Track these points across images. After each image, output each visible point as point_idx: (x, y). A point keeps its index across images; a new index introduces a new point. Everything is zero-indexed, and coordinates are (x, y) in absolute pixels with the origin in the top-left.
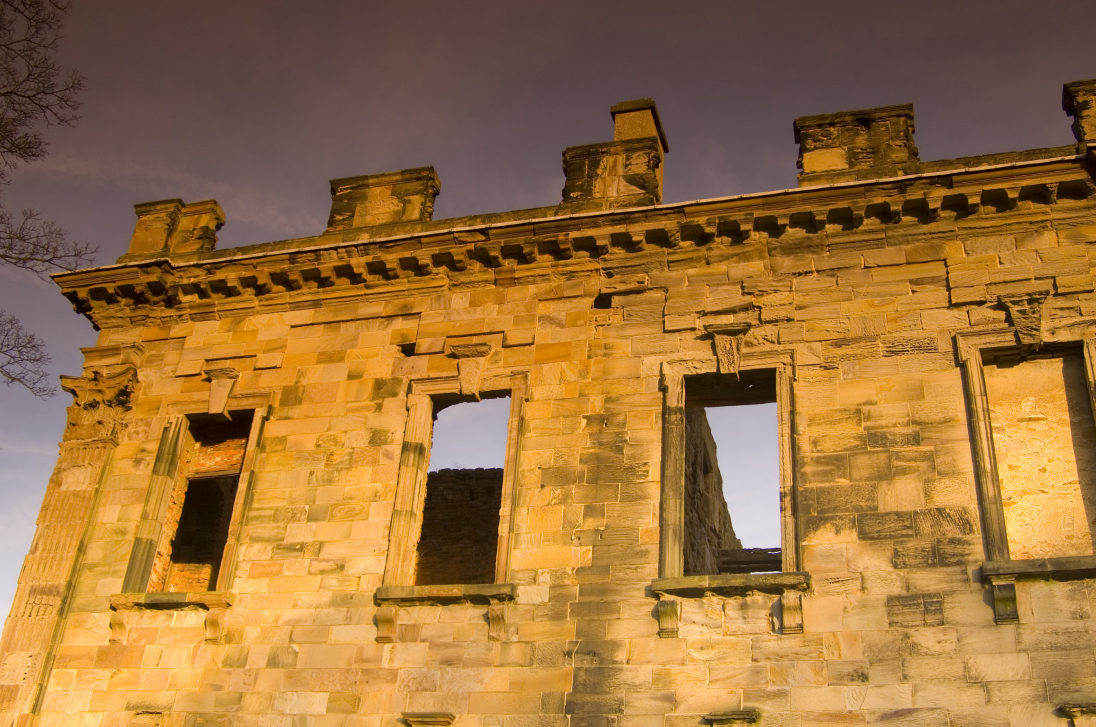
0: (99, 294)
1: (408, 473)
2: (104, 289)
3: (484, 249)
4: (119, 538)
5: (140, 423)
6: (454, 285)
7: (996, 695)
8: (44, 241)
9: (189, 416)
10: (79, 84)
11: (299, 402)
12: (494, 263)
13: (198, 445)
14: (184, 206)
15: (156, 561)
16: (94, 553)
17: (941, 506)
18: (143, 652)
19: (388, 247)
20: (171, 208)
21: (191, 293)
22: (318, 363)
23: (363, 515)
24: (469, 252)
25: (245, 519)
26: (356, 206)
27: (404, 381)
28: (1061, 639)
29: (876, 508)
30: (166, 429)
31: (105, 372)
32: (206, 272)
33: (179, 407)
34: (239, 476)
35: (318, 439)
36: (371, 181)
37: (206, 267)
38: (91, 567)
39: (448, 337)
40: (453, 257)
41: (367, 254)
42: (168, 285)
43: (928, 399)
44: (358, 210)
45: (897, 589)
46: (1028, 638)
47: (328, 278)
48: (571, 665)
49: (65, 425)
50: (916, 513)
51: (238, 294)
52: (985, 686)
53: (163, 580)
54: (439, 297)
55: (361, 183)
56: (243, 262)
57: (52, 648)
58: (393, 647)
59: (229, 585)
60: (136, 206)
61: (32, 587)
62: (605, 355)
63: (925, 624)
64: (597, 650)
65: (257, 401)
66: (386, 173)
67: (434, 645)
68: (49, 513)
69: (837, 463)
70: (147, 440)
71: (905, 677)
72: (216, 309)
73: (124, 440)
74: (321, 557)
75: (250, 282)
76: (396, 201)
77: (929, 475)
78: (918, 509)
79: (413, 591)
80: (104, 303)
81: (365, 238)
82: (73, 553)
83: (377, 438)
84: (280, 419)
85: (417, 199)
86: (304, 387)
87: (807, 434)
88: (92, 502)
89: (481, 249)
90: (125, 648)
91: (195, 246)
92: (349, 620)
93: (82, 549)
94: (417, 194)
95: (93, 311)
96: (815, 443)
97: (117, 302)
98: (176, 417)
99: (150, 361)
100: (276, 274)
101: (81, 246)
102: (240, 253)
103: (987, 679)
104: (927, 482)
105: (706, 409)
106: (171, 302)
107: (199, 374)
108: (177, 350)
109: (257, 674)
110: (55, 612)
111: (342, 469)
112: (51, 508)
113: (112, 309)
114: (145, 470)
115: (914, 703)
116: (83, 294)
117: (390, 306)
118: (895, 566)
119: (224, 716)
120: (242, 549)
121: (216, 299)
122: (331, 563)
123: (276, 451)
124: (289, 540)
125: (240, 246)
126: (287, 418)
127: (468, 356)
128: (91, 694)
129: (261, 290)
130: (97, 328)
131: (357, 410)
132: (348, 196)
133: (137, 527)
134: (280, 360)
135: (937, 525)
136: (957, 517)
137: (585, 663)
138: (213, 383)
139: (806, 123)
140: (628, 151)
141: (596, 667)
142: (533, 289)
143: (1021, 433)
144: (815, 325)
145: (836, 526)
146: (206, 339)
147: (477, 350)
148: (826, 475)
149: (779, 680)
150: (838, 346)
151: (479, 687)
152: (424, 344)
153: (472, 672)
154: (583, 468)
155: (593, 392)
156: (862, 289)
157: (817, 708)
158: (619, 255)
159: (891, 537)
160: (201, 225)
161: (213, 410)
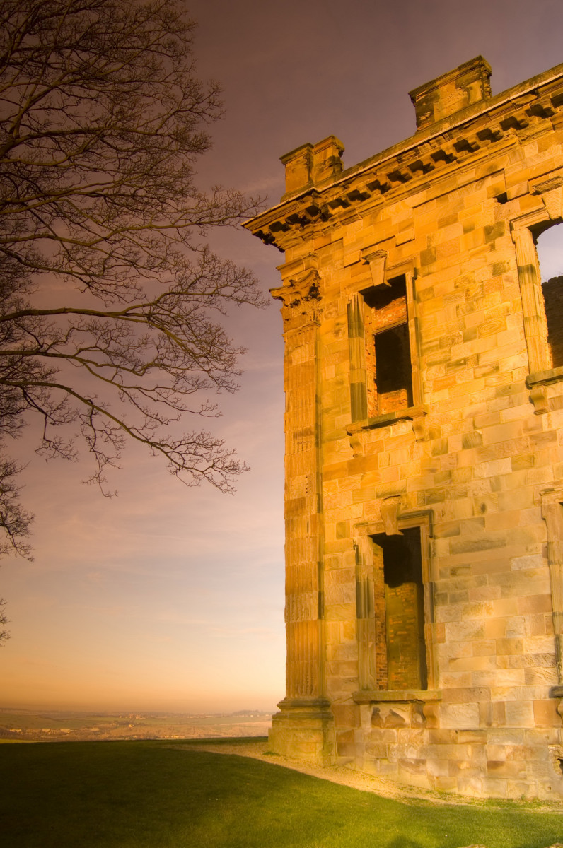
0: (276, 227)
1: (527, 289)
2: (279, 222)
3: (538, 105)
4: (340, 387)
5: (330, 306)
6: (523, 140)
8: (231, 203)
9: (361, 292)
10: (217, 88)
11: (435, 260)
12: (549, 114)
13: (373, 310)
14: (312, 147)
15: (368, 396)
16: (327, 401)
18: (377, 458)
19: (466, 128)
20: (305, 151)
21: (337, 206)
22: (439, 228)
23: (503, 327)
24: (527, 111)
25: (421, 353)
26: (432, 106)
27: (506, 222)
30: (349, 305)
31: (297, 279)
32: (342, 189)
33: (353, 288)
34: (407, 324)
35: (456, 282)
36: (438, 83)
37: (341, 185)
38: (327, 411)
39: (529, 180)
40: (516, 119)
41: (452, 138)
42: (320, 206)
44: (435, 107)
47: (428, 165)
49: (282, 322)
51: (369, 196)
53: (377, 408)
54: (514, 153)
55: (431, 87)
56: (365, 173)
57: (318, 469)
58: (549, 415)
59: (422, 400)
60: (281, 159)
61: (294, 433)
65: (405, 267)
66: (448, 73)
68: (290, 382)
70: (338, 317)
72: (357, 212)
73: (323, 321)
74: (481, 364)
75: (375, 186)
76: (461, 92)
79: (553, 373)
80: (281, 232)
81: (447, 127)
82: (313, 405)
83: (497, 270)
84: (424, 276)
85: (476, 85)
86: (435, 248)
88: (315, 368)
89: (535, 106)
90: (364, 458)
91: (329, 173)
92: (512, 404)
93: (318, 400)
94: (475, 80)
95: (276, 240)
97: (290, 228)
98: (353, 295)
99: (324, 262)
100: (391, 174)
101: (255, 199)
102: (361, 167)
106: (325, 217)
107: (360, 261)
108: (340, 248)
109: (457, 455)
110: (313, 445)
111: (478, 299)
112: (290, 379)
113: (288, 234)
114: (343, 337)
116: (266, 230)
117: (480, 171)
119: (442, 489)
120: (424, 373)
121: (355, 204)
122: (489, 367)
123: (428, 300)
124: (454, 359)
125: (360, 162)
126: (429, 274)
127: (548, 190)
128: (351, 492)
129: (384, 189)
130: (282, 251)
131: (477, 253)
132: (425, 100)
133: (349, 376)
134: (412, 234)
138: (371, 264)
146: (357, 235)
147: (554, 184)
152: (512, 191)
160: (329, 156)
161: (377, 283)
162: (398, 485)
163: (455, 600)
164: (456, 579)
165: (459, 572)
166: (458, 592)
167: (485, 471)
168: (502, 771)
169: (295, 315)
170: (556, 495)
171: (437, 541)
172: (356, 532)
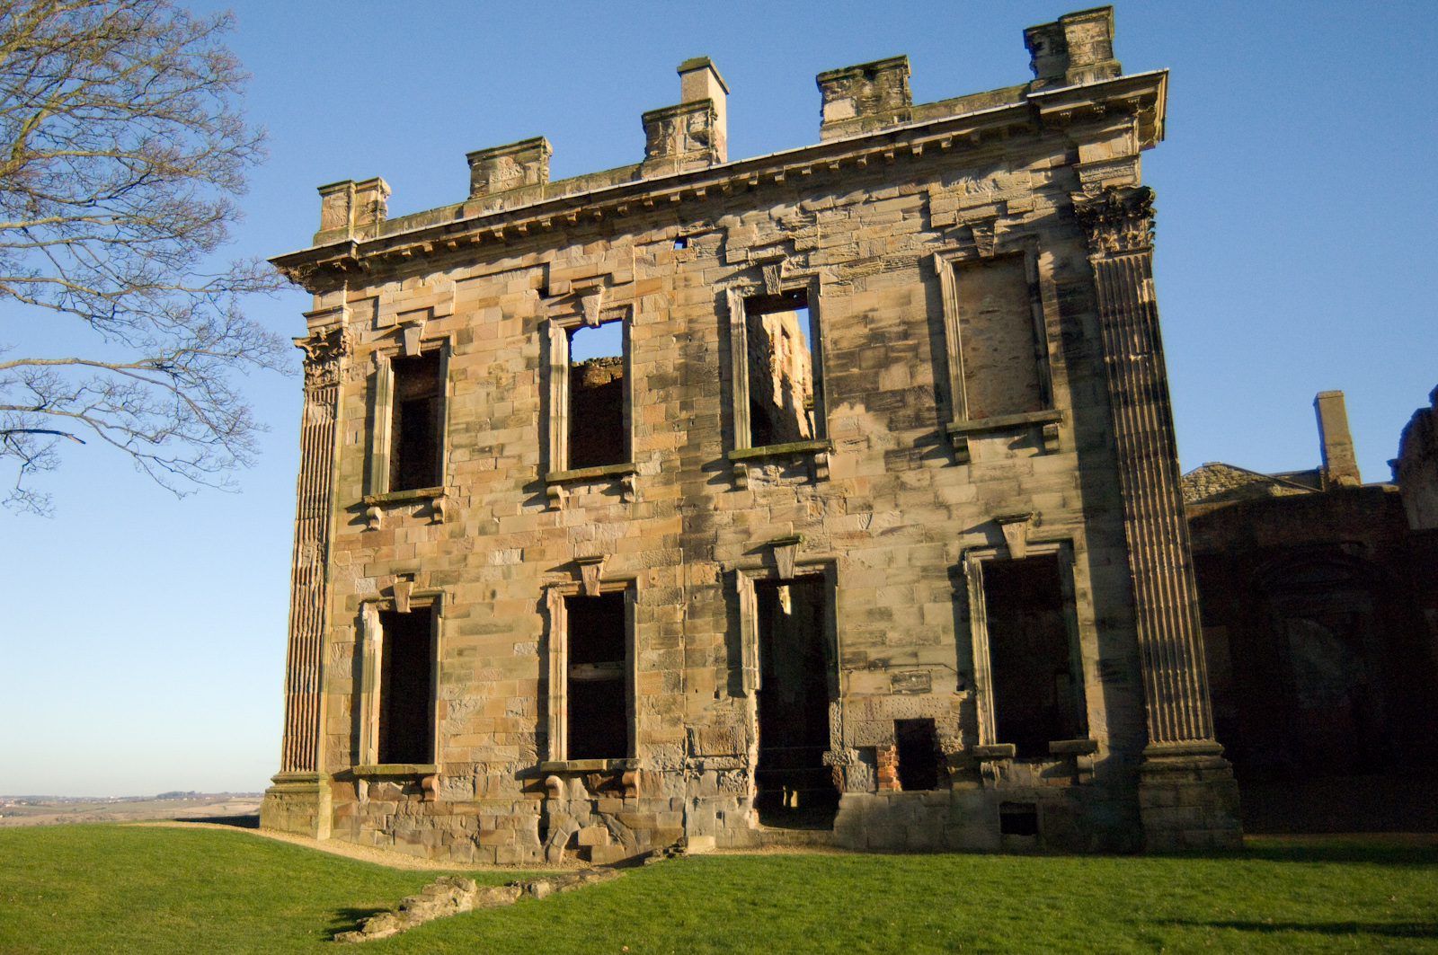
3: (589, 210)
5: (358, 367)
7: (955, 513)
9: (392, 358)
11: (471, 340)
17: (921, 383)
18: (394, 533)
19: (516, 216)
20: (347, 187)
22: (480, 308)
23: (529, 422)
25: (448, 433)
26: (489, 175)
27: (544, 318)
28: (998, 473)
29: (878, 389)
31: (324, 330)
33: (385, 352)
35: (489, 368)
36: (497, 153)
37: (383, 241)
38: (345, 478)
43: (914, 304)
44: (491, 178)
45: (892, 446)
46: (976, 473)
48: (679, 516)
50: (904, 390)
52: (947, 508)
54: (561, 249)
58: (562, 513)
59: (443, 481)
60: (319, 189)
62: (686, 286)
63: (910, 469)
64: (696, 503)
65: (440, 342)
66: (507, 145)
67: (588, 510)
68: (307, 443)
69: (850, 357)
70: (366, 380)
71: (897, 506)
72: (398, 273)
73: (349, 380)
74: (506, 453)
76: (518, 168)
78: (906, 388)
79: (567, 475)
83: (531, 364)
84: (458, 355)
85: (535, 165)
86: (473, 328)
87: (830, 338)
89: (586, 210)
90: (381, 532)
91: (371, 218)
94: (535, 160)
96: (835, 343)
98: (384, 360)
99: (356, 317)
103: (950, 503)
104: (911, 367)
105: (763, 316)
107: (395, 325)
108: (374, 306)
109: (473, 540)
110: (327, 512)
111: (509, 389)
112: (308, 439)
114: (369, 402)
115: (902, 522)
117: (524, 260)
118: (890, 429)
119: (456, 571)
122: (512, 459)
123: (461, 380)
124: (481, 445)
126: (464, 354)
127: (586, 295)
128: (364, 566)
130: (310, 293)
131: (514, 343)
132: (483, 168)
134: (452, 308)
135: (918, 398)
136: (932, 391)
137: (690, 512)
138: (406, 331)
139: (826, 78)
140: (691, 112)
141: (696, 514)
142: (629, 237)
143: (981, 323)
144: (834, 250)
145: (850, 403)
146: (395, 296)
147: (593, 290)
148: (843, 367)
149: (815, 514)
150: (851, 266)
151: (621, 535)
152: (554, 288)
153: (616, 525)
154: (676, 374)
155: (679, 315)
156: (867, 220)
157: (841, 530)
158: (690, 206)
159: (888, 409)
160: (372, 199)
161: (410, 352)
162: (412, 564)
163: (459, 680)
164: (462, 659)
165: (466, 653)
166: (463, 672)
167: (498, 559)
168: (492, 840)
169: (318, 371)
170: (561, 589)
171: (447, 621)
172: (366, 606)
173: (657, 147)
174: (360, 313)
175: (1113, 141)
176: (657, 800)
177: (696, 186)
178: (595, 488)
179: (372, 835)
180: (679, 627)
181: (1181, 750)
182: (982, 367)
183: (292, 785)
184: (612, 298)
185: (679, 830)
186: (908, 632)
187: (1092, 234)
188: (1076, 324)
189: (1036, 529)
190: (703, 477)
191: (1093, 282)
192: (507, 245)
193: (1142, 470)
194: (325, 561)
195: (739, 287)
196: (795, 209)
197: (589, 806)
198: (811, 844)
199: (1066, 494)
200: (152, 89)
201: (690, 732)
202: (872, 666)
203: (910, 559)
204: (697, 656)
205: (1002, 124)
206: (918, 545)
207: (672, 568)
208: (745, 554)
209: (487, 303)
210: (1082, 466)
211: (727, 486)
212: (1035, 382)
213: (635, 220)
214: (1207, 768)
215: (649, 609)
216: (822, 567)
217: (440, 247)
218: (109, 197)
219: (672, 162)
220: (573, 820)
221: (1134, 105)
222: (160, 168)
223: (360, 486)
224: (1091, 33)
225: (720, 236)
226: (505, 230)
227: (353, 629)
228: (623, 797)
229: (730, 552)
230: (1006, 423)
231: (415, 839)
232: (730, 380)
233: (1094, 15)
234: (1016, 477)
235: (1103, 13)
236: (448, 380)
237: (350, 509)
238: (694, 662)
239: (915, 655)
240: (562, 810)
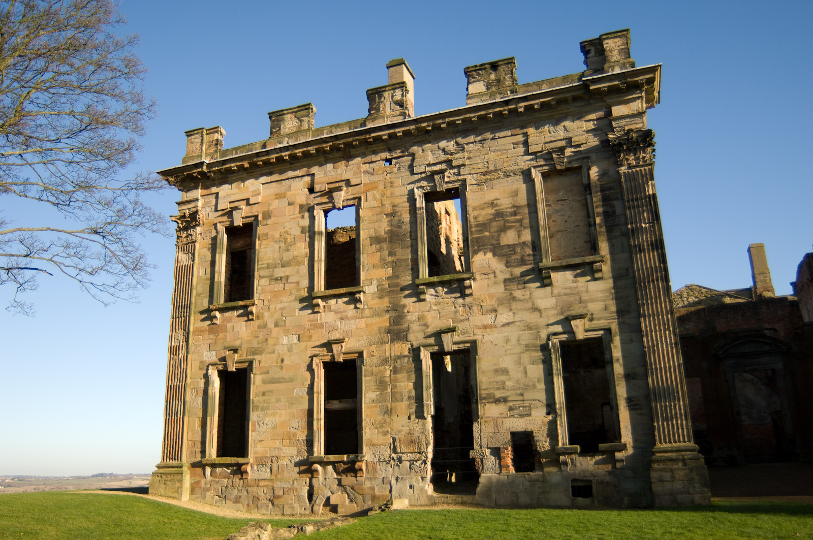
1: (318, 244)
4: (208, 282)
5: (207, 232)
6: (326, 161)
7: (544, 314)
9: (226, 227)
11: (271, 217)
16: (199, 289)
17: (524, 241)
18: (226, 326)
19: (296, 147)
20: (201, 131)
22: (275, 199)
23: (303, 263)
24: (330, 146)
26: (281, 125)
27: (311, 205)
28: (568, 291)
29: (500, 244)
31: (188, 211)
32: (221, 164)
33: (222, 224)
35: (280, 233)
37: (221, 162)
38: (199, 295)
40: (324, 149)
41: (288, 151)
42: (207, 171)
43: (520, 196)
45: (508, 276)
46: (556, 291)
48: (387, 316)
50: (514, 245)
52: (540, 311)
54: (321, 166)
55: (281, 113)
58: (321, 315)
59: (254, 297)
60: (186, 133)
62: (391, 186)
63: (518, 289)
64: (397, 309)
65: (253, 218)
66: (291, 108)
67: (336, 313)
68: (178, 275)
69: (484, 226)
70: (211, 240)
71: (511, 310)
72: (229, 179)
73: (201, 240)
74: (290, 281)
76: (297, 121)
77: (520, 229)
78: (516, 243)
79: (324, 293)
83: (304, 230)
84: (264, 226)
85: (306, 119)
86: (271, 210)
87: (472, 215)
90: (219, 325)
91: (215, 149)
94: (306, 116)
96: (475, 218)
98: (221, 228)
99: (206, 204)
103: (541, 308)
104: (518, 231)
105: (435, 203)
107: (228, 208)
108: (216, 198)
109: (271, 330)
111: (292, 245)
112: (178, 273)
113: (186, 184)
115: (514, 319)
117: (302, 171)
118: (507, 267)
119: (261, 347)
122: (293, 284)
123: (264, 239)
124: (276, 276)
125: (234, 147)
126: (266, 225)
127: (335, 191)
128: (209, 344)
130: (180, 191)
131: (294, 218)
132: (277, 120)
134: (260, 199)
135: (522, 248)
136: (530, 245)
137: (393, 314)
138: (234, 212)
139: (469, 70)
140: (394, 89)
141: (397, 315)
142: (359, 159)
143: (558, 206)
144: (474, 166)
145: (484, 252)
146: (228, 193)
147: (339, 189)
148: (480, 231)
149: (465, 315)
150: (484, 175)
151: (354, 327)
152: (317, 188)
153: (352, 321)
154: (386, 236)
155: (387, 203)
156: (493, 149)
157: (479, 324)
158: (393, 141)
159: (505, 255)
160: (215, 138)
161: (236, 224)
162: (237, 343)
163: (263, 409)
164: (265, 398)
165: (266, 394)
166: (265, 405)
167: (285, 340)
168: (282, 501)
169: (184, 234)
170: (321, 357)
171: (256, 376)
172: (210, 367)
173: (375, 109)
174: (208, 202)
175: (631, 104)
176: (375, 478)
177: (397, 130)
178: (340, 301)
179: (213, 498)
180: (388, 379)
181: (675, 449)
182: (558, 231)
183: (168, 469)
184: (350, 193)
185: (387, 496)
186: (517, 382)
187: (620, 156)
188: (612, 206)
189: (590, 323)
190: (401, 294)
191: (620, 182)
192: (291, 164)
193: (650, 289)
194: (187, 342)
195: (421, 187)
196: (452, 143)
197: (336, 481)
198: (463, 503)
199: (607, 303)
200: (92, 77)
201: (394, 439)
202: (497, 401)
203: (518, 340)
204: (398, 396)
205: (569, 95)
206: (523, 332)
207: (384, 346)
208: (425, 338)
209: (279, 196)
210: (615, 287)
211: (414, 299)
212: (589, 240)
213: (362, 149)
214: (690, 459)
215: (371, 369)
216: (468, 345)
217: (253, 165)
218: (68, 138)
219: (384, 117)
220: (327, 489)
221: (643, 83)
222: (96, 121)
223: (208, 299)
224: (617, 44)
225: (410, 158)
226: (289, 155)
227: (203, 381)
228: (356, 477)
229: (416, 337)
230: (572, 263)
231: (237, 500)
232: (416, 239)
233: (619, 34)
234: (578, 294)
235: (624, 33)
236: (257, 240)
237: (202, 313)
238: (396, 399)
239: (522, 395)
240: (321, 484)
